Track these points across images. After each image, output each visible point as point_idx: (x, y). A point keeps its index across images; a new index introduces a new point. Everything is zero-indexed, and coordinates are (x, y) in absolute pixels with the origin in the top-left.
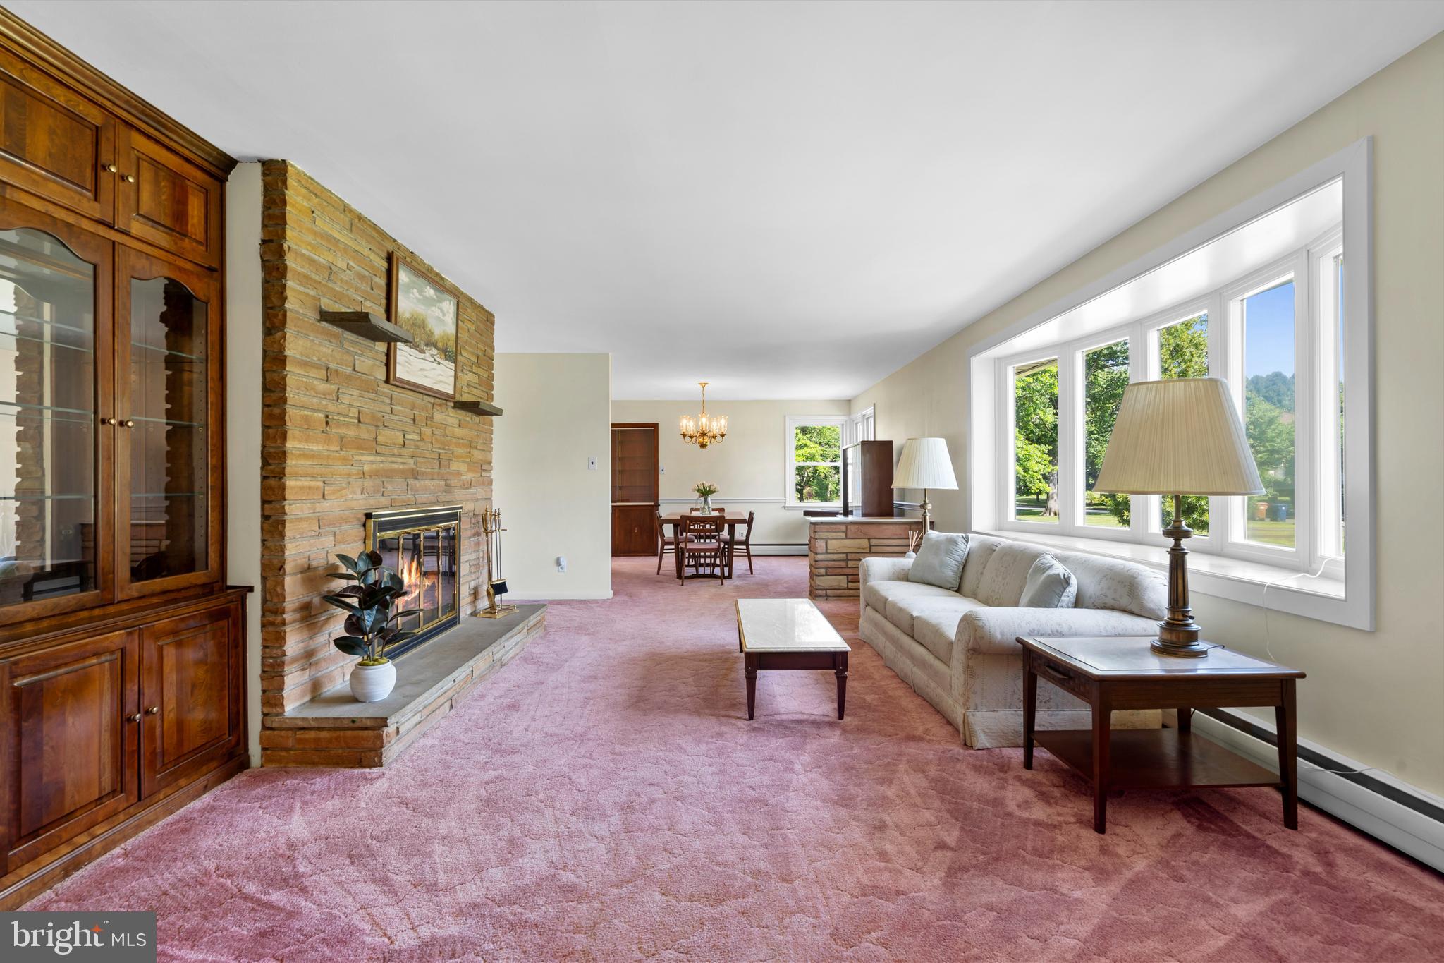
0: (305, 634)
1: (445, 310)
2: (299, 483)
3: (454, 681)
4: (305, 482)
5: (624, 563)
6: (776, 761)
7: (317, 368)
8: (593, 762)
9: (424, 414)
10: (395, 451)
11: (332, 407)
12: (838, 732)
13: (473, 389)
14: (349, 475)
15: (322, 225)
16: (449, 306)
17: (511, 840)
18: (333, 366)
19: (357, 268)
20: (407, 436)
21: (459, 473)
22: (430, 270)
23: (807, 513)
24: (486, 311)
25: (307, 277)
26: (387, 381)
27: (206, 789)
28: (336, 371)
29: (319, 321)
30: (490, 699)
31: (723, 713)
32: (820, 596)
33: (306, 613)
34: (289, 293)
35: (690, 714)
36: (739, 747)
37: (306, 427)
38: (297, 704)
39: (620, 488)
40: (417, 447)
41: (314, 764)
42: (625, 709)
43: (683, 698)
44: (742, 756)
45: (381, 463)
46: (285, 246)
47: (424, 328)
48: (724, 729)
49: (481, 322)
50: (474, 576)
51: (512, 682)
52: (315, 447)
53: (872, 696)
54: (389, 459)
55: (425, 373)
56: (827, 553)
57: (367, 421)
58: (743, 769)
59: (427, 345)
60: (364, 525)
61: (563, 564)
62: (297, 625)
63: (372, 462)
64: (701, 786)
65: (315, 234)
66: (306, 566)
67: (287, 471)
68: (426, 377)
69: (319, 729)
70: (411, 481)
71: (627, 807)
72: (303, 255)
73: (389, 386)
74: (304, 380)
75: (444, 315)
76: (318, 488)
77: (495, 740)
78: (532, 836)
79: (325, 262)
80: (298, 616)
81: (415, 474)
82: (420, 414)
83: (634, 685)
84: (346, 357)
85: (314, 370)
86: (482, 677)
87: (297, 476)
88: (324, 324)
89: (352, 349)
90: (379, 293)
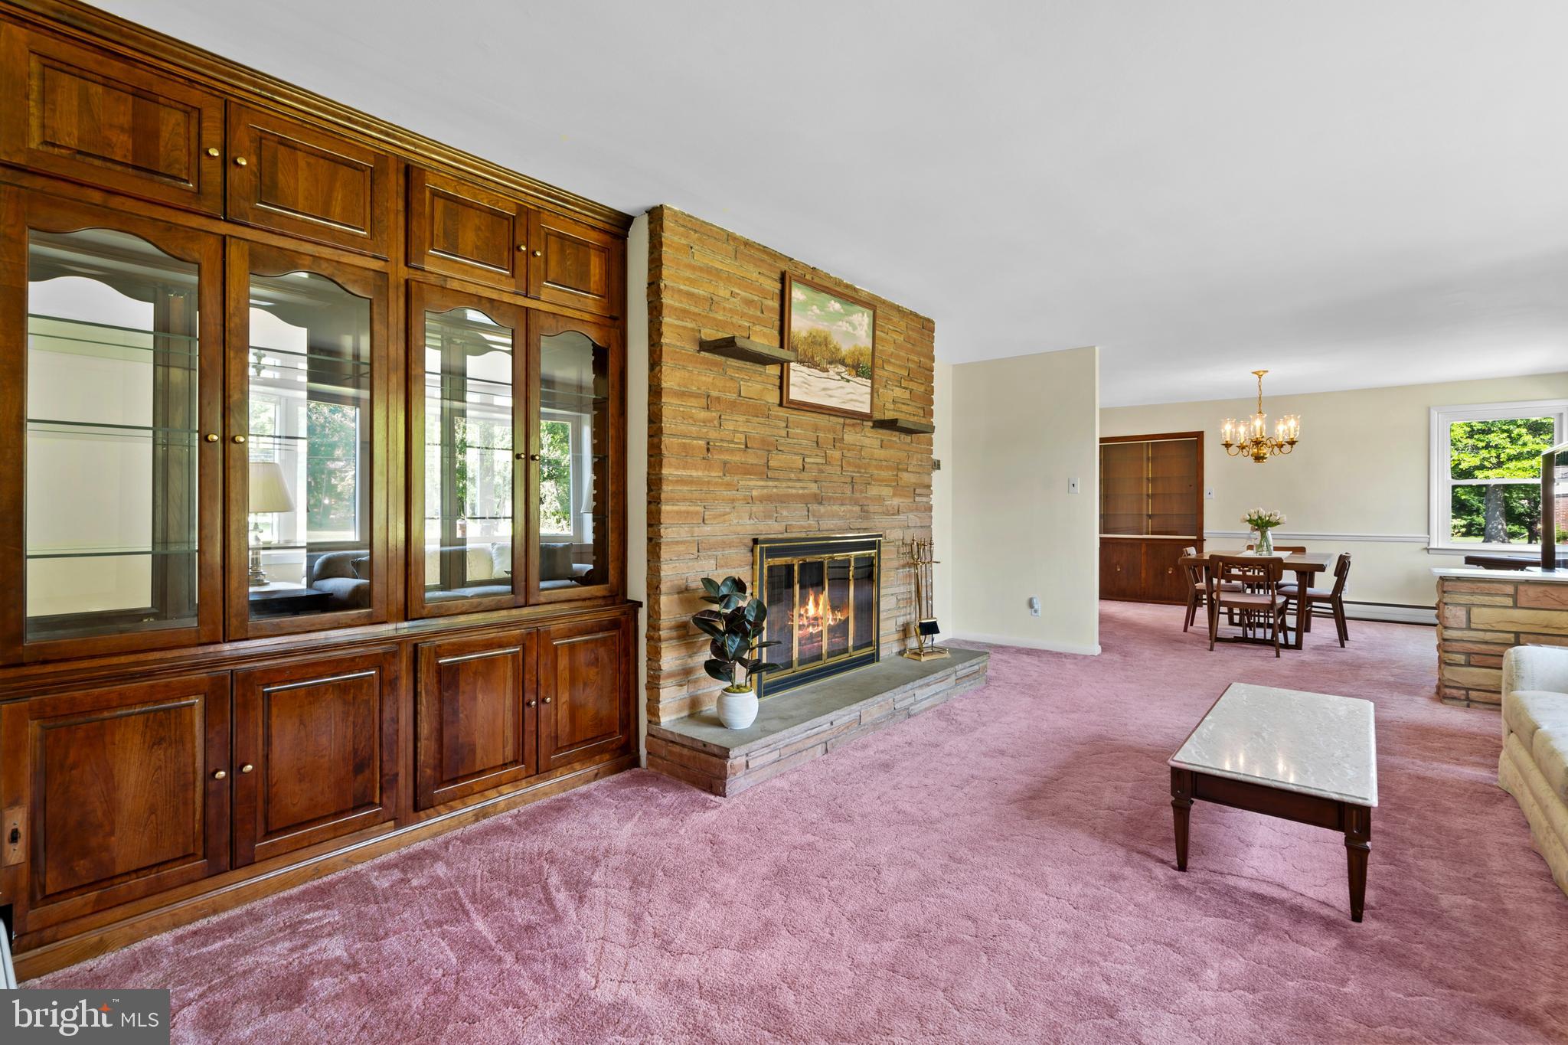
0: (683, 652)
1: (857, 323)
2: (675, 508)
3: (832, 723)
4: (683, 507)
5: (1147, 612)
6: (1178, 951)
7: (696, 397)
8: (919, 860)
9: (831, 436)
10: (793, 476)
11: (713, 434)
12: (1333, 942)
13: (900, 405)
14: (733, 501)
15: (702, 258)
16: (862, 319)
17: (768, 924)
18: (714, 394)
19: (743, 293)
20: (807, 460)
21: (880, 499)
22: (839, 283)
23: (1471, 561)
24: (921, 317)
25: (685, 312)
26: (781, 405)
27: (596, 776)
28: (718, 399)
29: (699, 351)
30: (870, 752)
31: (1142, 846)
32: (1454, 698)
33: (683, 632)
34: (664, 329)
35: (1092, 835)
36: (1131, 908)
37: (684, 454)
38: (674, 717)
39: (1149, 516)
40: (821, 471)
41: (679, 778)
42: (1010, 802)
43: (1100, 808)
44: (1126, 923)
45: (773, 488)
46: (662, 285)
47: (826, 345)
48: (1127, 871)
49: (913, 330)
50: (903, 612)
51: (908, 736)
52: (694, 474)
53: (1459, 899)
54: (784, 484)
55: (830, 392)
56: (1469, 628)
57: (755, 446)
58: (1115, 943)
59: (830, 363)
60: (752, 551)
61: (1036, 606)
62: (674, 642)
63: (764, 487)
64: (1032, 945)
65: (693, 268)
66: (684, 587)
67: (663, 496)
68: (831, 396)
69: (683, 746)
70: (814, 507)
71: (915, 936)
72: (680, 291)
73: (785, 409)
74: (681, 409)
75: (855, 328)
76: (697, 513)
77: (839, 801)
78: (790, 928)
79: (705, 294)
80: (674, 634)
81: (819, 500)
82: (825, 437)
83: (1045, 773)
84: (730, 384)
85: (692, 399)
86: (876, 725)
87: (673, 501)
88: (703, 353)
89: (737, 375)
90: (771, 315)
